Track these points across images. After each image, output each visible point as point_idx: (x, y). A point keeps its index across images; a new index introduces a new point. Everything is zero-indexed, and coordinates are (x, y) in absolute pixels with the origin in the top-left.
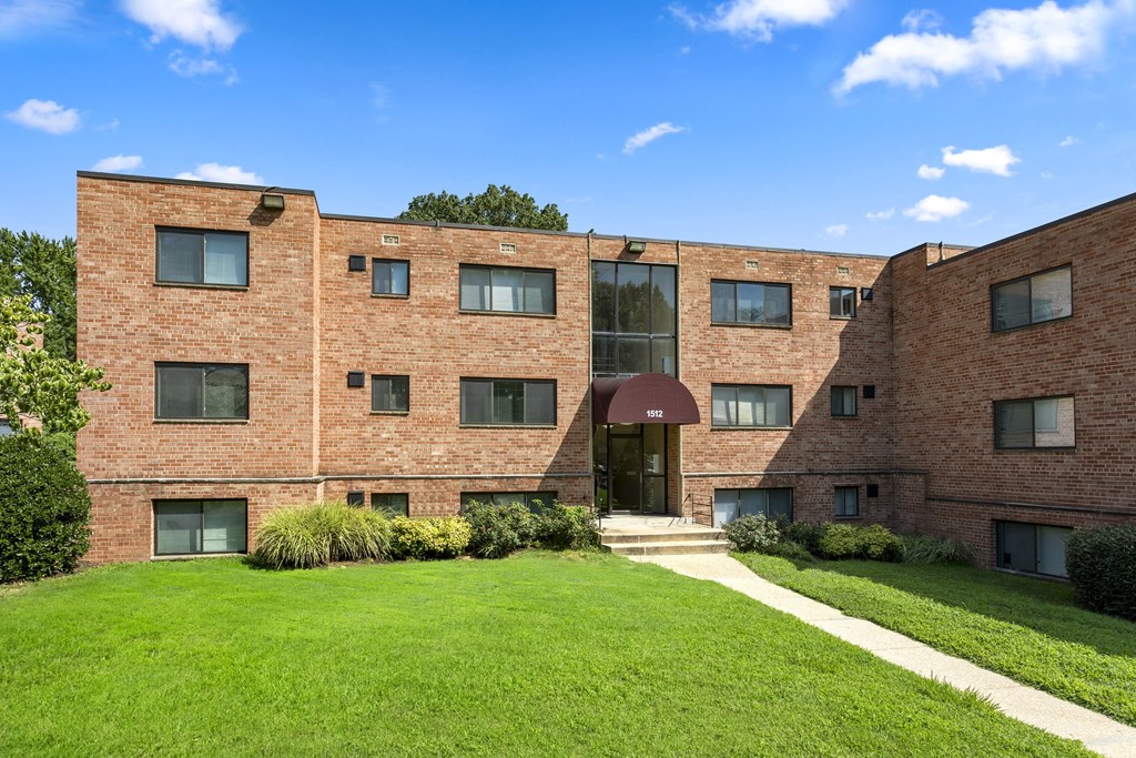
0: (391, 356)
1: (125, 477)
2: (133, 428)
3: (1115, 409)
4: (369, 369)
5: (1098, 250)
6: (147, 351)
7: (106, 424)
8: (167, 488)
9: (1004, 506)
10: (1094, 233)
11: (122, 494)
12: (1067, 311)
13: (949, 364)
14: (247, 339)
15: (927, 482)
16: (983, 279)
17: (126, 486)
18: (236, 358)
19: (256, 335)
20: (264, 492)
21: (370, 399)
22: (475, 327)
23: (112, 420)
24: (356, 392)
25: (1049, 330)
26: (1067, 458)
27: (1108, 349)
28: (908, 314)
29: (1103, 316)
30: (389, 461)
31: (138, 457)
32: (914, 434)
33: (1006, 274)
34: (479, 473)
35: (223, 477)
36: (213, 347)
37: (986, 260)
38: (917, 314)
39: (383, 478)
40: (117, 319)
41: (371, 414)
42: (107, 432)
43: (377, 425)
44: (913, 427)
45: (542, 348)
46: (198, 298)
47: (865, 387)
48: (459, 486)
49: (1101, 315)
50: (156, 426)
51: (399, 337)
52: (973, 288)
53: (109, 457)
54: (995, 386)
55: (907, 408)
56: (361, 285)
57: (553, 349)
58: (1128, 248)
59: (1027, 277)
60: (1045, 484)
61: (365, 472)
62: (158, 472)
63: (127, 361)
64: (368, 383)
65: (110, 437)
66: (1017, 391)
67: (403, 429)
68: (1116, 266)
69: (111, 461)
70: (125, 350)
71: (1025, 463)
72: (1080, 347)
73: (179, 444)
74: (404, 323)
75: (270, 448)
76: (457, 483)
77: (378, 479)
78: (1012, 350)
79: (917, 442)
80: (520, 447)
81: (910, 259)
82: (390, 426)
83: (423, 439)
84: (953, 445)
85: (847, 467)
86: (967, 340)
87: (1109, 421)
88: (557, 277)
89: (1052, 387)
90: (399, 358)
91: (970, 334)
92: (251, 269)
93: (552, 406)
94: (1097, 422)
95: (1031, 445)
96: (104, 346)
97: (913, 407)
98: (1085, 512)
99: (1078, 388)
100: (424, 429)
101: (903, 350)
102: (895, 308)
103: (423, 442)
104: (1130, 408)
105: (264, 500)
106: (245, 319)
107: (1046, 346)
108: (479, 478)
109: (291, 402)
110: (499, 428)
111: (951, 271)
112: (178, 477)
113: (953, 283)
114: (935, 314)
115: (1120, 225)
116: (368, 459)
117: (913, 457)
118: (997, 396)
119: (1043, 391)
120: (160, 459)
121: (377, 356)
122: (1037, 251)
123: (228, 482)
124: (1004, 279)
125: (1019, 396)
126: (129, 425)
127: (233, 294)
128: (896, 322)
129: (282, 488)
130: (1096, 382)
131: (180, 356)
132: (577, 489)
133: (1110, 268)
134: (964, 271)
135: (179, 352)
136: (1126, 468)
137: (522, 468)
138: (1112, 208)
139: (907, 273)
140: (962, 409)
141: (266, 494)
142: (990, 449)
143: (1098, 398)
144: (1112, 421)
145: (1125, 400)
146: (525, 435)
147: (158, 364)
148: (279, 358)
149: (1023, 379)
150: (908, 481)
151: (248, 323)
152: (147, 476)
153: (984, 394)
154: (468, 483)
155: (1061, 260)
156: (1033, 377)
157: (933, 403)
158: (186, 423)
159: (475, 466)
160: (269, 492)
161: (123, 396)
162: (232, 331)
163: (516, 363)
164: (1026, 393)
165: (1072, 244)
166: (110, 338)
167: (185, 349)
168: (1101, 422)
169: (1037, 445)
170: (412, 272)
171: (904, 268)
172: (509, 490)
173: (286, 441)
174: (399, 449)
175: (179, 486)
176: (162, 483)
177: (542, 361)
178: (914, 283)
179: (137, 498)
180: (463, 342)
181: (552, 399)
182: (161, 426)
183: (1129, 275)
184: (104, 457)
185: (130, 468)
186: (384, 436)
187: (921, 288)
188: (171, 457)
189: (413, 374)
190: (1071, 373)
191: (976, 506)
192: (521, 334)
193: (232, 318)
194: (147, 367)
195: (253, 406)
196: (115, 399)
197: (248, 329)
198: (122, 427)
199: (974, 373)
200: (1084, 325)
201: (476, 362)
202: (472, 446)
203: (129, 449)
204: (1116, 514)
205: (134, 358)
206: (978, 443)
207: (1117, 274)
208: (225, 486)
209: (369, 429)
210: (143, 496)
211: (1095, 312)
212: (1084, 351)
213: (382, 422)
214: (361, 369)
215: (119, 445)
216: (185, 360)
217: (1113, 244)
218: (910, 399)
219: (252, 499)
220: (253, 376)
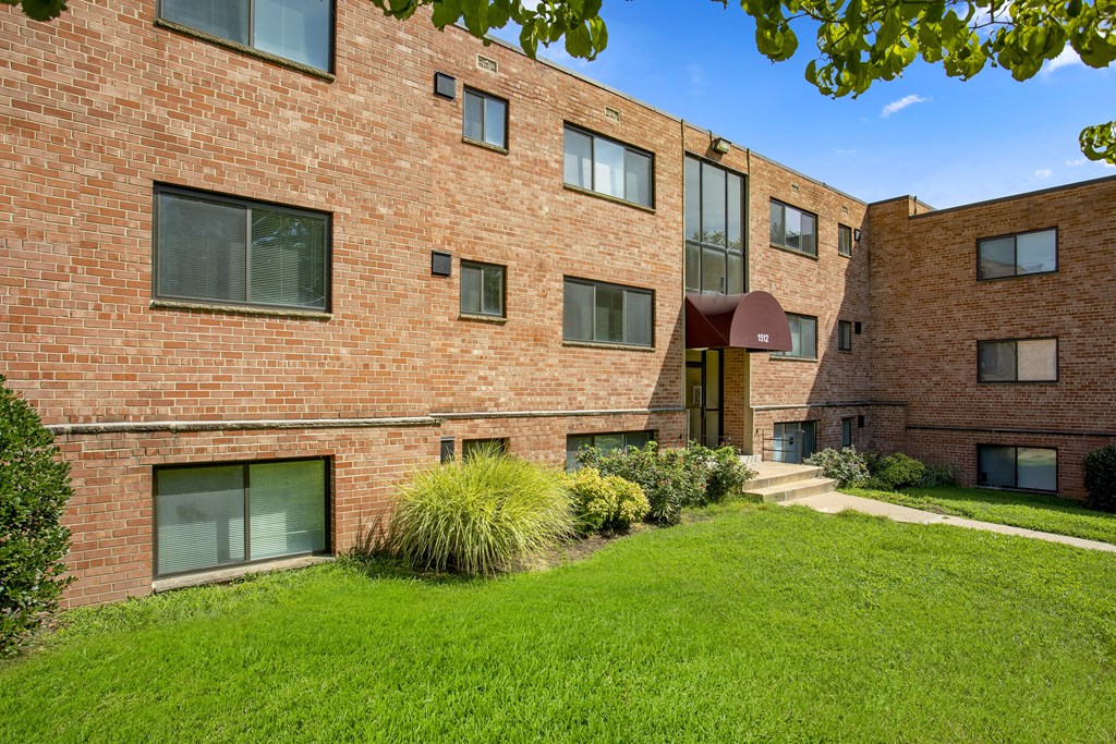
0: (484, 234)
1: (87, 419)
2: (107, 316)
3: (1097, 350)
4: (458, 250)
5: (1083, 217)
6: (139, 158)
7: (42, 302)
8: (185, 441)
9: (991, 431)
10: (1081, 204)
11: (87, 457)
12: (1052, 267)
13: (934, 306)
14: (331, 167)
15: (907, 413)
16: (970, 233)
17: (94, 439)
18: (313, 199)
19: (346, 163)
20: (362, 443)
21: (458, 294)
22: (581, 209)
23: (57, 295)
24: (439, 283)
25: (1035, 281)
26: (1049, 390)
27: (1091, 301)
28: (887, 258)
29: (1087, 273)
30: (482, 390)
31: (116, 377)
32: (891, 368)
33: (993, 230)
34: (583, 408)
35: (287, 417)
36: (272, 172)
37: (973, 216)
38: (898, 259)
39: (478, 417)
40: (69, 76)
41: (461, 319)
42: (43, 321)
43: (467, 336)
44: (891, 362)
45: (643, 249)
46: (245, 73)
47: (856, 323)
48: (565, 427)
49: (1085, 271)
50: (157, 314)
51: (496, 209)
52: (958, 240)
53: (48, 376)
54: (979, 327)
55: (884, 344)
56: (449, 120)
57: (652, 251)
58: (1110, 218)
59: (1014, 235)
60: (1029, 412)
61: (450, 408)
62: (162, 410)
63: (93, 170)
64: (456, 271)
65: (50, 332)
66: (1003, 332)
67: (499, 343)
68: (1100, 232)
69: (53, 386)
70: (87, 146)
71: (1009, 395)
72: (1065, 297)
73: (205, 353)
74: (501, 188)
75: (366, 366)
76: (564, 421)
77: (471, 418)
78: (998, 297)
79: (894, 376)
80: (623, 373)
81: (889, 208)
82: (483, 339)
83: (522, 359)
84: (934, 379)
85: (846, 399)
86: (952, 286)
87: (1090, 360)
88: (657, 163)
89: (1037, 330)
90: (495, 238)
91: (956, 280)
92: (339, 45)
93: (649, 324)
94: (1079, 360)
95: (1014, 379)
96: (37, 128)
97: (891, 344)
98: (1069, 435)
99: (1062, 331)
100: (524, 345)
101: (880, 291)
102: (873, 252)
103: (522, 364)
104: (1110, 349)
105: (361, 457)
106: (328, 131)
107: (1032, 295)
108: (583, 415)
109: (400, 289)
110: (602, 348)
111: (936, 224)
112: (202, 418)
113: (937, 234)
114: (918, 261)
115: (1104, 199)
116: (456, 388)
117: (890, 390)
118: (981, 336)
119: (1028, 333)
120: (166, 383)
121: (468, 231)
122: (1024, 214)
123: (302, 428)
124: (990, 234)
125: (1004, 337)
126: (98, 308)
127: (309, 82)
128: (873, 265)
129: (390, 435)
130: (1079, 327)
131: (209, 178)
132: (674, 426)
133: (1094, 234)
134: (950, 224)
135: (206, 170)
136: (1105, 398)
137: (623, 399)
138: (1096, 185)
139: (887, 220)
140: (945, 347)
141: (365, 446)
142: (974, 382)
143: (1080, 340)
144: (1094, 360)
145: (1106, 342)
146: (627, 357)
147: (161, 187)
148: (383, 210)
149: (1009, 322)
150: (887, 411)
151: (332, 140)
152: (136, 418)
153: (969, 334)
154: (574, 421)
155: (1048, 223)
156: (1018, 321)
157: (914, 342)
158: (220, 312)
159: (579, 399)
160: (370, 443)
161: (83, 244)
162: (308, 148)
163: (619, 264)
164: (1012, 335)
165: (1059, 211)
166: (50, 111)
167: (218, 167)
168: (1083, 360)
169: (1019, 379)
170: (512, 118)
171: (883, 215)
172: (616, 430)
173: (391, 354)
174: (493, 373)
175: (213, 436)
176: (178, 431)
177: (643, 265)
178: (894, 230)
179: (120, 465)
180: (567, 228)
181: (649, 315)
182: (167, 314)
183: (1112, 241)
184: (34, 376)
185: (100, 401)
186: (476, 352)
187: (902, 236)
188: (189, 379)
189: (511, 264)
190: (1055, 319)
191: (960, 433)
192: (624, 227)
193: (307, 125)
194: (139, 189)
195: (338, 288)
196: (63, 250)
197: (333, 150)
198: (79, 313)
199: (959, 315)
200: (1069, 279)
201: (580, 257)
202: (574, 370)
203: (95, 360)
204: (1098, 436)
205: (108, 168)
206: (962, 377)
207: (1101, 239)
208: (297, 434)
209: (457, 341)
210: (135, 460)
211: (1080, 269)
212: (1068, 301)
213: (473, 331)
214: (447, 248)
215: (73, 350)
216: (219, 188)
217: (1097, 214)
218: (888, 336)
219: (342, 457)
220: (339, 235)
